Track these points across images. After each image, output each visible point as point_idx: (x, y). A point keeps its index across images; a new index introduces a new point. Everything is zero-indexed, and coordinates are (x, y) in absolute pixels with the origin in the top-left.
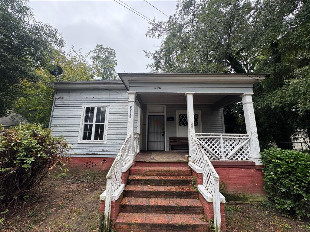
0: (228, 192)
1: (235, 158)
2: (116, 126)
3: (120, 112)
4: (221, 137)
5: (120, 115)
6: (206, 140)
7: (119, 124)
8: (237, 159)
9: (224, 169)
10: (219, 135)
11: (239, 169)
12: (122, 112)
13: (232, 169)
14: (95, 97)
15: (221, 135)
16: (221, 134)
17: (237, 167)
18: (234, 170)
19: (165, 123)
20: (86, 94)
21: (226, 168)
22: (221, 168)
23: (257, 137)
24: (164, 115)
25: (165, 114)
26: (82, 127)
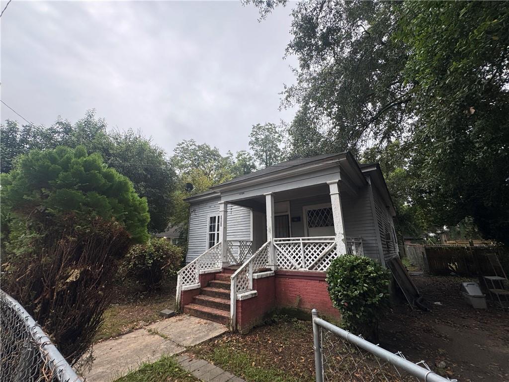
0: (305, 310)
1: (320, 268)
2: (233, 234)
3: (235, 219)
4: (301, 241)
5: (235, 221)
6: (287, 246)
7: (235, 231)
8: (322, 269)
9: (301, 280)
10: (299, 240)
11: (318, 281)
12: (237, 218)
13: (310, 281)
14: (216, 206)
15: (301, 240)
16: (301, 238)
17: (316, 278)
18: (313, 282)
19: (290, 225)
20: (209, 204)
21: (303, 280)
22: (298, 280)
23: (342, 240)
24: (288, 215)
25: (289, 213)
26: (208, 237)
